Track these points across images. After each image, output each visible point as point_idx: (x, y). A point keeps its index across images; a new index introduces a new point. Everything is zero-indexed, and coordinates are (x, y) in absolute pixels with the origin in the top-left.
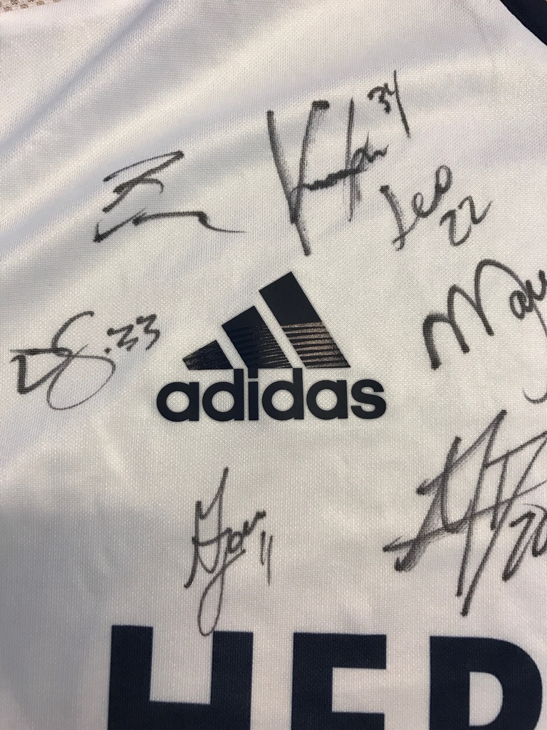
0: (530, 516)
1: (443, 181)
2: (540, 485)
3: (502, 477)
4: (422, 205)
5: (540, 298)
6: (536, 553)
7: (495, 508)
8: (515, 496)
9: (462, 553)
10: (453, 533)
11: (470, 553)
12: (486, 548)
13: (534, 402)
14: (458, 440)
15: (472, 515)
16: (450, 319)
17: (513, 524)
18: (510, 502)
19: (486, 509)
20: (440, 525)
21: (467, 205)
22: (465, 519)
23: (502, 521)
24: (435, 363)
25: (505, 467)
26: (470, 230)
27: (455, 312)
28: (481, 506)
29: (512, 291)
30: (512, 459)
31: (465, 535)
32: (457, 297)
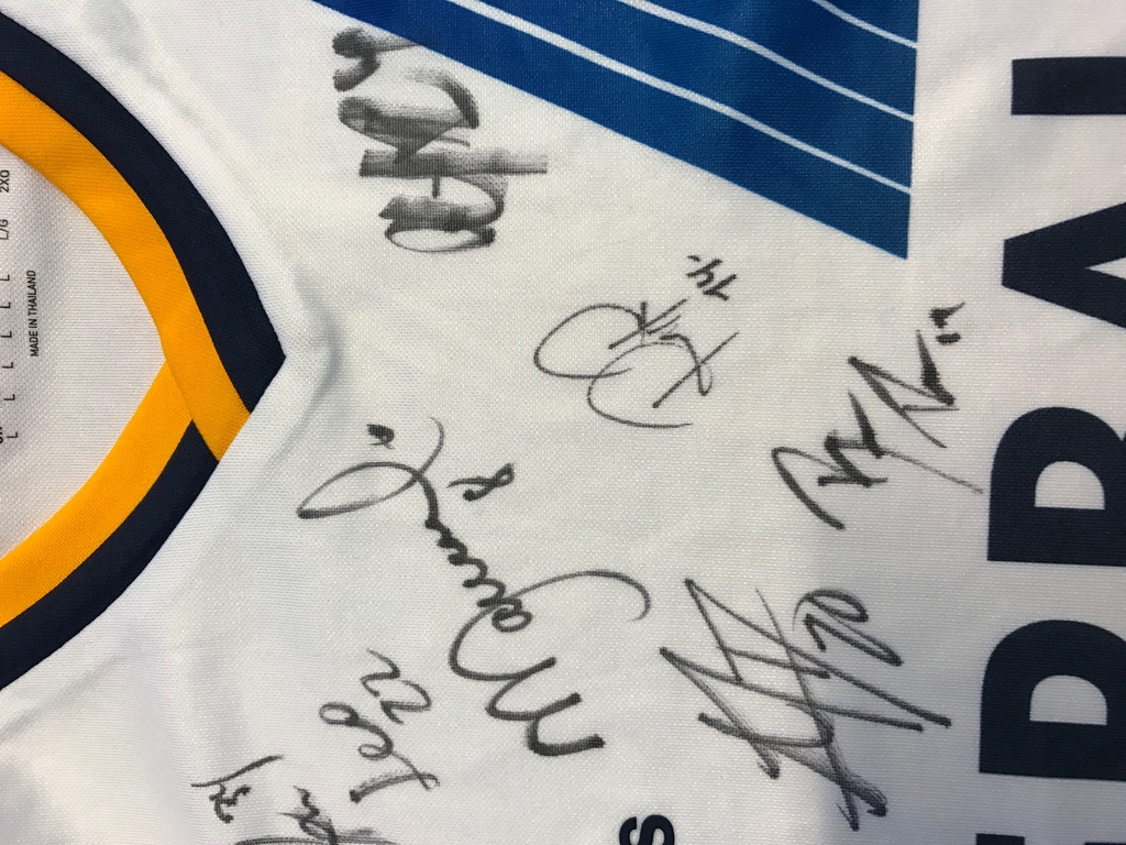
0: (810, 621)
1: (342, 716)
2: (766, 606)
3: (756, 658)
4: (375, 747)
5: (501, 587)
6: (863, 617)
7: (798, 670)
8: (781, 642)
9: (862, 722)
10: (832, 735)
11: (862, 711)
12: (855, 688)
13: (648, 606)
14: (703, 718)
15: (808, 705)
16: (534, 718)
17: (822, 647)
18: (790, 649)
19: (801, 683)
20: (822, 751)
21: (374, 685)
22: (813, 715)
23: (816, 662)
24: (596, 742)
25: (741, 654)
26: (408, 683)
27: (523, 710)
28: (796, 691)
29: (493, 628)
30: (729, 643)
31: (836, 717)
32: (502, 706)
